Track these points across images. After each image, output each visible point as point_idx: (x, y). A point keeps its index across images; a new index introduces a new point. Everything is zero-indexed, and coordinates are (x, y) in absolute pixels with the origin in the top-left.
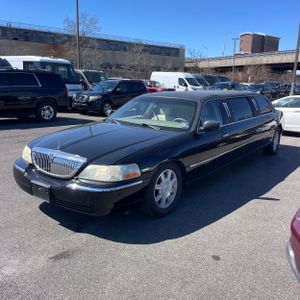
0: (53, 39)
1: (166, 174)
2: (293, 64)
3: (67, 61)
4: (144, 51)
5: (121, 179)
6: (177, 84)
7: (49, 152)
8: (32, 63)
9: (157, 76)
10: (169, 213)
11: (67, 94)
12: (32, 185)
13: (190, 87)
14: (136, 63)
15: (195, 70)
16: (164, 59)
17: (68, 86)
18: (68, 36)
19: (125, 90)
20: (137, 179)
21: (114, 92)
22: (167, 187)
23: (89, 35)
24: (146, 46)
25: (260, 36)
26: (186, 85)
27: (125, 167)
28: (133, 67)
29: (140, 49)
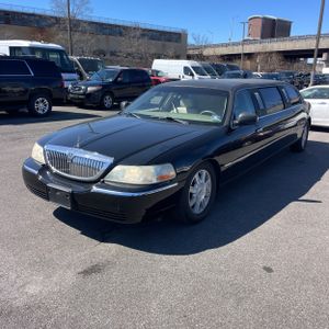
0: (38, 22)
1: (200, 175)
2: (313, 51)
3: (58, 47)
4: (143, 35)
5: (155, 181)
6: (182, 74)
7: (67, 151)
8: (19, 48)
9: (159, 65)
10: (203, 219)
11: (63, 85)
12: (48, 189)
13: (196, 77)
14: (134, 50)
15: (200, 57)
16: (164, 46)
17: (65, 76)
18: (56, 18)
19: (127, 80)
20: (171, 182)
21: (115, 82)
22: (201, 190)
23: (79, 17)
24: (145, 30)
25: (270, 19)
26: (192, 75)
27: (159, 167)
28: (129, 54)
29: (138, 33)
